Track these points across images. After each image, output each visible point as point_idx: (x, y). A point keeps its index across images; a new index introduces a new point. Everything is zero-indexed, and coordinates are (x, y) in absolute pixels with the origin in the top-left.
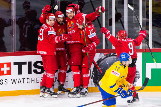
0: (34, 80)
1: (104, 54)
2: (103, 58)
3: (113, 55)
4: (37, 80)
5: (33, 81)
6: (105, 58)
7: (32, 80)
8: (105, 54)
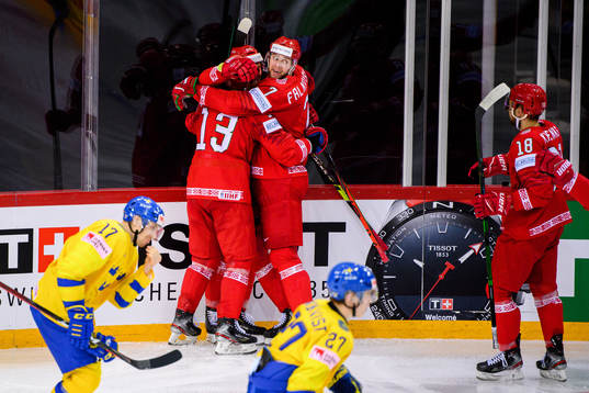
0: (159, 292)
1: (407, 204)
2: (402, 218)
3: (440, 209)
4: (169, 291)
5: (155, 295)
6: (412, 217)
7: (152, 292)
8: (413, 202)
